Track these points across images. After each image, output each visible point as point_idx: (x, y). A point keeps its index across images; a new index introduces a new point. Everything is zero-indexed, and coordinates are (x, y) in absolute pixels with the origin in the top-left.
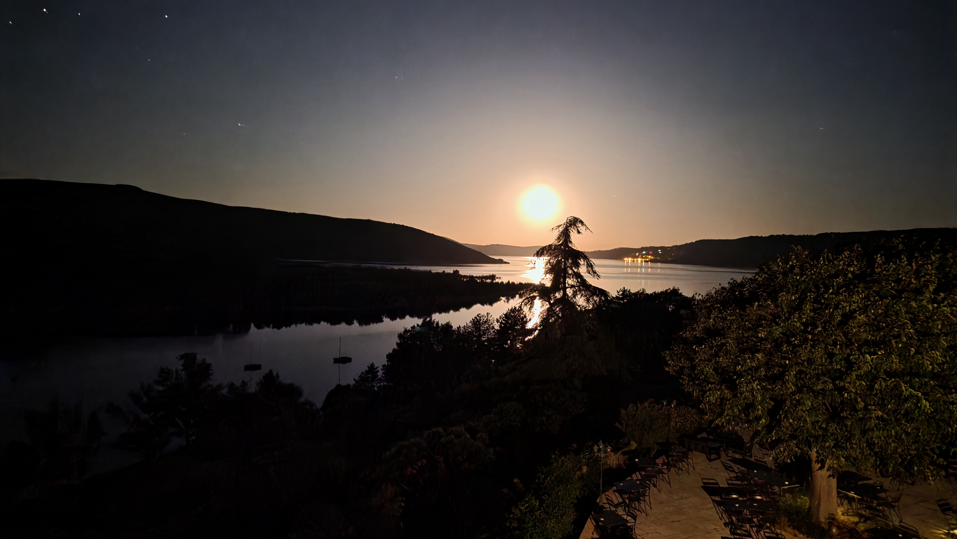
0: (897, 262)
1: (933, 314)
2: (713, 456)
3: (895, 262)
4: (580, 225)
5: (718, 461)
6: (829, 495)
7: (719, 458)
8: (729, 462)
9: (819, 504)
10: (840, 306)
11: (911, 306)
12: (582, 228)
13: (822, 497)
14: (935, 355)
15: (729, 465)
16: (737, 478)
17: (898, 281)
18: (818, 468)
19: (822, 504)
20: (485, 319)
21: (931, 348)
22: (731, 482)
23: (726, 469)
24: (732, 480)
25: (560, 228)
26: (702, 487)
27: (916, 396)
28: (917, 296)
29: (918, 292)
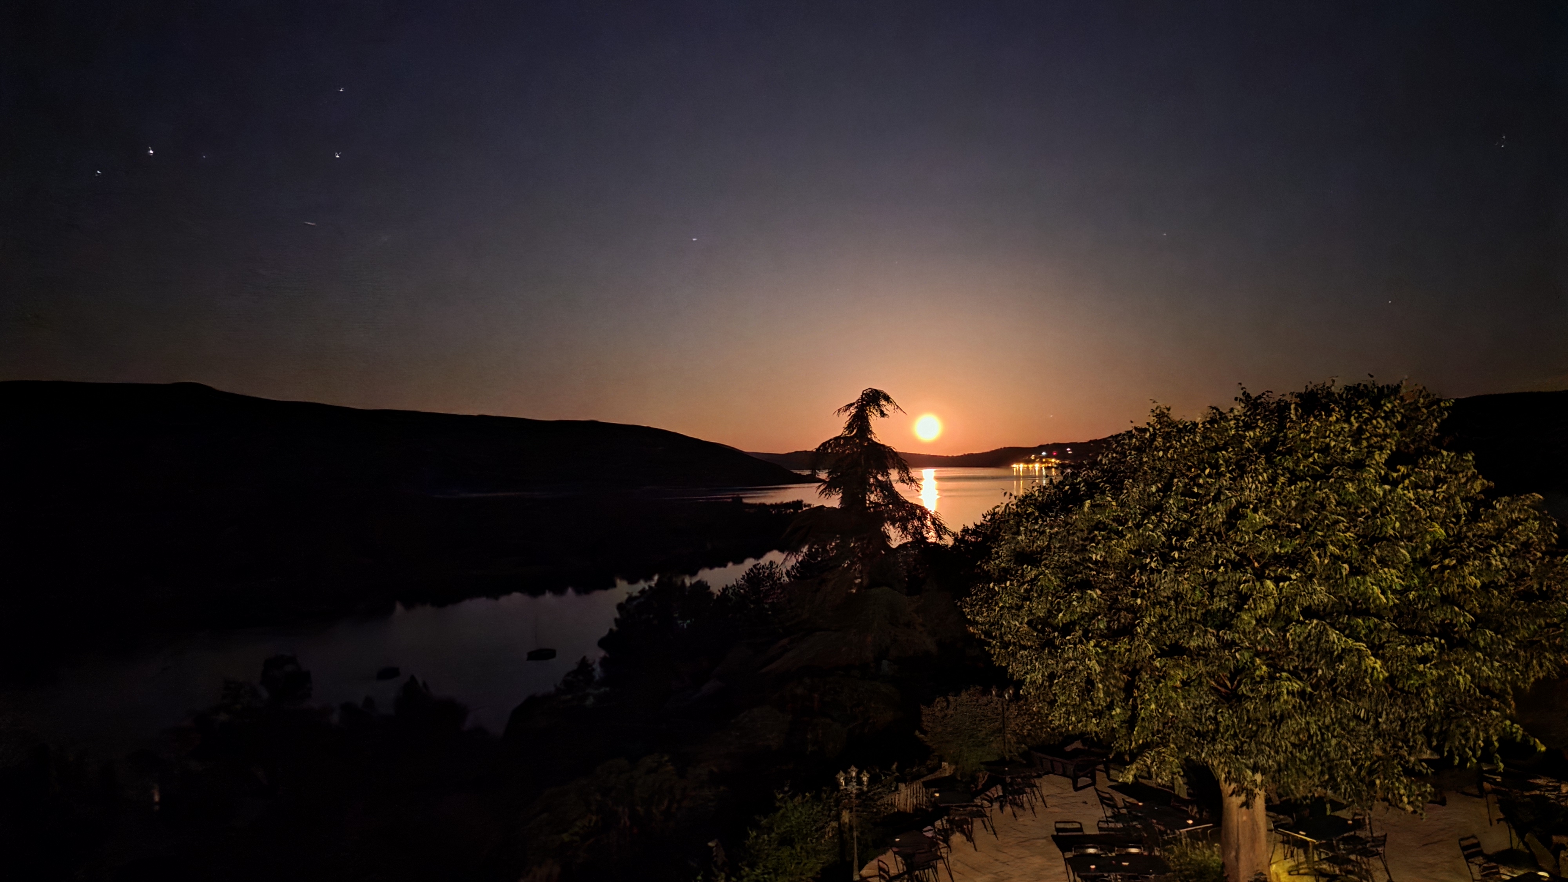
0: (1322, 415)
1: (1382, 504)
2: (1083, 781)
3: (1318, 415)
4: (883, 402)
5: (1092, 788)
6: (1254, 840)
7: (1094, 783)
8: (1110, 790)
9: (1237, 858)
10: (1222, 498)
11: (1347, 493)
12: (887, 408)
13: (1241, 841)
14: (1388, 576)
15: (1107, 796)
16: (1117, 817)
17: (1325, 450)
18: (1230, 792)
19: (1242, 857)
20: (768, 571)
21: (1383, 562)
22: (1105, 825)
23: (1102, 802)
24: (1107, 822)
25: (852, 408)
26: (1053, 836)
27: (1357, 649)
28: (1354, 473)
29: (1358, 465)
